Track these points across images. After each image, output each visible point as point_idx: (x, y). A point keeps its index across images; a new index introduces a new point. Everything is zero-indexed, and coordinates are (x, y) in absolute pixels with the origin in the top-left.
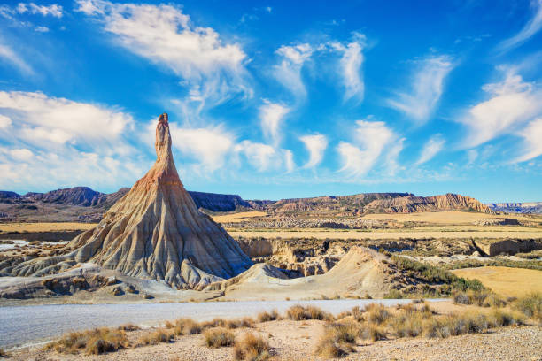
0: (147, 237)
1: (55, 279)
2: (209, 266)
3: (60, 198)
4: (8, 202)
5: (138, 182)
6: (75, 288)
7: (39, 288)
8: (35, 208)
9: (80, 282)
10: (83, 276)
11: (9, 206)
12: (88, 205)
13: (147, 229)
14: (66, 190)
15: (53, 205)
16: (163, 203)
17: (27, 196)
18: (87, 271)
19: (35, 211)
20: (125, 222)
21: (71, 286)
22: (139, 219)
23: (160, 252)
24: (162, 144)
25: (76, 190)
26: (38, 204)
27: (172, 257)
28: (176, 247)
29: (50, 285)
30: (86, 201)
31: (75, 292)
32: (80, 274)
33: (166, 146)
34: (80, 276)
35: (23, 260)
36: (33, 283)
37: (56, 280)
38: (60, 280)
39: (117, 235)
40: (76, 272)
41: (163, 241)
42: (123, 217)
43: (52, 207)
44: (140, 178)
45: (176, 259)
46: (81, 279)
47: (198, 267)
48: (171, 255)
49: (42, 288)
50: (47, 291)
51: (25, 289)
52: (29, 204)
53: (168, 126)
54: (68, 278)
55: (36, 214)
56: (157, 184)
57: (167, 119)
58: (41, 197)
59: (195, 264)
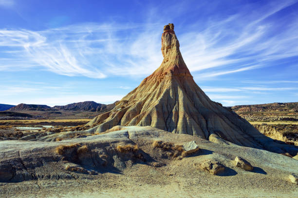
0: (166, 116)
1: (82, 144)
2: (238, 140)
3: (75, 108)
4: (43, 110)
5: (147, 79)
6: (124, 160)
7: (50, 159)
8: (60, 113)
9: (131, 150)
10: (131, 142)
11: (44, 112)
12: (95, 111)
13: (165, 109)
14: (79, 103)
15: (71, 111)
16: (179, 89)
17: (54, 107)
18: (136, 135)
19: (60, 114)
20: (140, 105)
21: (115, 157)
22: (156, 102)
23: (183, 127)
24: (169, 47)
25: (86, 103)
26: (61, 111)
27: (197, 132)
28: (200, 124)
29: (72, 154)
30: (92, 109)
31: (125, 166)
32: (125, 138)
33: (175, 48)
34: (127, 142)
35: (46, 135)
36: (37, 150)
37: (84, 147)
38: (92, 146)
39: (134, 115)
40: (119, 135)
41: (184, 118)
42: (137, 102)
43: (71, 112)
44: (148, 76)
45: (202, 133)
46: (130, 145)
47: (227, 140)
48: (195, 130)
49: (57, 160)
50: (67, 166)
51: (20, 160)
52: (56, 111)
53: (173, 32)
54: (107, 144)
55: (60, 116)
56: (170, 75)
57: (173, 28)
58: (63, 107)
59: (223, 137)
